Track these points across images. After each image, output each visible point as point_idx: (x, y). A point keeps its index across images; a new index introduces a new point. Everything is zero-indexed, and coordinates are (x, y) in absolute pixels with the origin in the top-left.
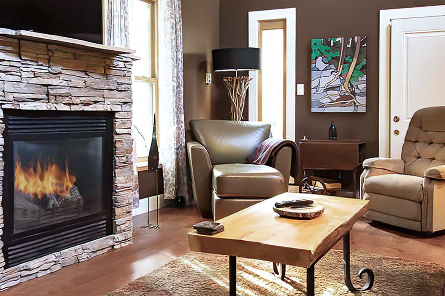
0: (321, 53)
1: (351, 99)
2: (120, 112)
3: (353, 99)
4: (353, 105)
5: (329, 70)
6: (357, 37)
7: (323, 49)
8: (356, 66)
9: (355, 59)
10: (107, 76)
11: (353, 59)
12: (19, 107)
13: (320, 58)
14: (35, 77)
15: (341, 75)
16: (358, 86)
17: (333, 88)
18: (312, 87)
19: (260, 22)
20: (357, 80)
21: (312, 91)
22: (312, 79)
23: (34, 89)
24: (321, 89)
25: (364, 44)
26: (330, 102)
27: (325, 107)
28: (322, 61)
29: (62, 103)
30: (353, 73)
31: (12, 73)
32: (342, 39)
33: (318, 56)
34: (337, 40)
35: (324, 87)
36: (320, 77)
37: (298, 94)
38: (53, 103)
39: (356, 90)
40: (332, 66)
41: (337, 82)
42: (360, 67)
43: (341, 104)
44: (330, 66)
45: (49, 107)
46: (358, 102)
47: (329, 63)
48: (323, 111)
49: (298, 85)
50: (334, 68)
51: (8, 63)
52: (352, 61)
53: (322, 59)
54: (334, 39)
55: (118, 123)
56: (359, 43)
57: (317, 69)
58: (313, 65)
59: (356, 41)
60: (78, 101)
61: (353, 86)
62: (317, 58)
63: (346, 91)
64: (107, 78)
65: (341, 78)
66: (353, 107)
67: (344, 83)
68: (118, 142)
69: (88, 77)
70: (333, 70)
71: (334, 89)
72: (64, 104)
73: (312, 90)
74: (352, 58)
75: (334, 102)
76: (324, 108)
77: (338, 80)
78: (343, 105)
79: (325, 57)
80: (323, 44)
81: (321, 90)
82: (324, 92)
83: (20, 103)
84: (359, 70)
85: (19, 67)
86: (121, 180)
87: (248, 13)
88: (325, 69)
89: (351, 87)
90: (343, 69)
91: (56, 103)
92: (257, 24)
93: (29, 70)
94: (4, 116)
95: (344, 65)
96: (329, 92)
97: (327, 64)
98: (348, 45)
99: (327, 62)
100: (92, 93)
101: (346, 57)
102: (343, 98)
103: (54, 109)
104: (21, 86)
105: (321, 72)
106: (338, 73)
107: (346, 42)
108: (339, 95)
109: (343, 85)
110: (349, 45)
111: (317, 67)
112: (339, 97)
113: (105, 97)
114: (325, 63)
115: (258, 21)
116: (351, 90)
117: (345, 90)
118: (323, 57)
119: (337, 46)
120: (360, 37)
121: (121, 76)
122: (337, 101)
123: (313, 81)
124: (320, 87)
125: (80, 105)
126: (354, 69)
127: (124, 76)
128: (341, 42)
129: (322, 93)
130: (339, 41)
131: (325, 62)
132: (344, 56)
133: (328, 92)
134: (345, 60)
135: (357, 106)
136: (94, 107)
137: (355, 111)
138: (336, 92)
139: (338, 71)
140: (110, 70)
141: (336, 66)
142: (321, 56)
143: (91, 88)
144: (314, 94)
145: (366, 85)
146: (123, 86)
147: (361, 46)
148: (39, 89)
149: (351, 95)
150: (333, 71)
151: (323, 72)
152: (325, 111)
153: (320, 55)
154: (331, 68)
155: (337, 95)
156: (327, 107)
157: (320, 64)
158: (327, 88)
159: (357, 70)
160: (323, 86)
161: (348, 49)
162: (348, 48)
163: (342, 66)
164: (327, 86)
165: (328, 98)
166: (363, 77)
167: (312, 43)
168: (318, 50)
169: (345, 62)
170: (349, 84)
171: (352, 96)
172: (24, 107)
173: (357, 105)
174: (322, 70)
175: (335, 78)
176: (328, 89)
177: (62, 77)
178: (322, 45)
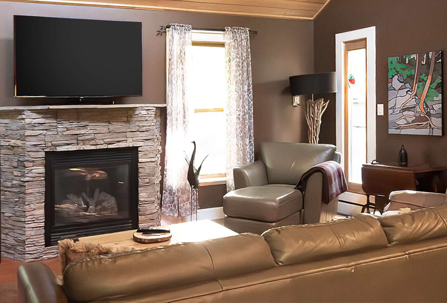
0: (397, 71)
1: (427, 121)
2: (142, 147)
3: (428, 120)
4: (428, 128)
5: (404, 90)
6: (431, 53)
7: (399, 67)
8: (431, 84)
9: (430, 77)
10: (129, 122)
11: (428, 77)
12: (56, 149)
13: (396, 77)
14: (67, 130)
15: (415, 95)
16: (433, 106)
17: (408, 109)
18: (389, 108)
19: (345, 43)
20: (433, 100)
21: (389, 112)
22: (389, 100)
23: (67, 138)
24: (398, 109)
25: (439, 60)
26: (405, 124)
27: (402, 129)
28: (398, 79)
29: (88, 145)
30: (428, 92)
31: (51, 130)
32: (416, 55)
33: (394, 75)
34: (412, 57)
35: (400, 108)
36: (396, 97)
37: (378, 114)
38: (81, 145)
39: (431, 110)
40: (408, 85)
41: (413, 102)
42: (435, 85)
43: (416, 126)
44: (406, 85)
45: (78, 148)
46: (433, 124)
47: (405, 82)
48: (399, 133)
49: (378, 105)
50: (410, 87)
51: (48, 125)
52: (427, 79)
53: (398, 78)
54: (409, 56)
55: (140, 155)
56: (433, 59)
57: (393, 88)
58: (390, 85)
59: (430, 57)
60: (102, 142)
61: (428, 106)
62: (393, 77)
63: (422, 112)
64: (129, 123)
65: (416, 98)
66: (429, 129)
67: (419, 103)
68: (141, 168)
69: (111, 125)
70: (409, 89)
71: (410, 110)
72: (91, 145)
73: (389, 110)
74: (427, 75)
75: (410, 124)
76: (400, 130)
77: (413, 100)
78: (418, 127)
79: (400, 75)
80: (398, 62)
81: (397, 111)
82: (400, 112)
83: (57, 147)
84: (434, 89)
85: (56, 126)
86: (144, 195)
87: (335, 36)
88: (401, 88)
89: (426, 107)
90: (418, 87)
91: (83, 145)
92: (343, 45)
93: (63, 126)
94: (45, 156)
95: (419, 83)
96: (405, 113)
97: (403, 82)
98: (422, 62)
99: (403, 81)
100: (115, 135)
101: (421, 74)
102: (419, 119)
103: (82, 149)
104: (57, 137)
105: (397, 91)
106: (413, 92)
107: (421, 59)
108: (415, 116)
109: (419, 105)
110: (424, 62)
111: (393, 86)
112: (414, 118)
113: (127, 137)
114: (401, 82)
115: (343, 42)
116: (426, 111)
117: (420, 111)
118: (398, 76)
119: (412, 64)
120: (434, 53)
121: (144, 121)
122: (412, 122)
123: (390, 101)
124: (396, 107)
125: (104, 144)
126: (429, 88)
127: (147, 120)
128: (416, 59)
129: (398, 113)
130: (414, 58)
131: (400, 80)
132: (419, 74)
133: (403, 113)
134: (420, 78)
135: (433, 129)
136: (118, 145)
137: (430, 135)
138: (411, 113)
139: (413, 90)
140: (133, 118)
141: (412, 85)
142: (397, 75)
143: (115, 132)
144: (391, 115)
145: (442, 105)
146: (144, 128)
147: (435, 63)
148: (71, 137)
149: (426, 116)
150: (409, 91)
151: (399, 91)
152: (401, 133)
153: (396, 73)
154: (407, 87)
155: (412, 116)
156: (403, 129)
157: (396, 83)
158: (404, 108)
159: (432, 88)
160: (399, 106)
161: (423, 66)
162: (423, 64)
163: (417, 85)
164: (403, 106)
165: (404, 119)
166: (438, 96)
167: (389, 62)
168: (395, 68)
169: (420, 80)
170: (424, 104)
171: (428, 117)
172: (59, 149)
173: (432, 127)
174: (398, 89)
175: (410, 98)
176: (404, 110)
177: (89, 128)
178: (398, 64)
